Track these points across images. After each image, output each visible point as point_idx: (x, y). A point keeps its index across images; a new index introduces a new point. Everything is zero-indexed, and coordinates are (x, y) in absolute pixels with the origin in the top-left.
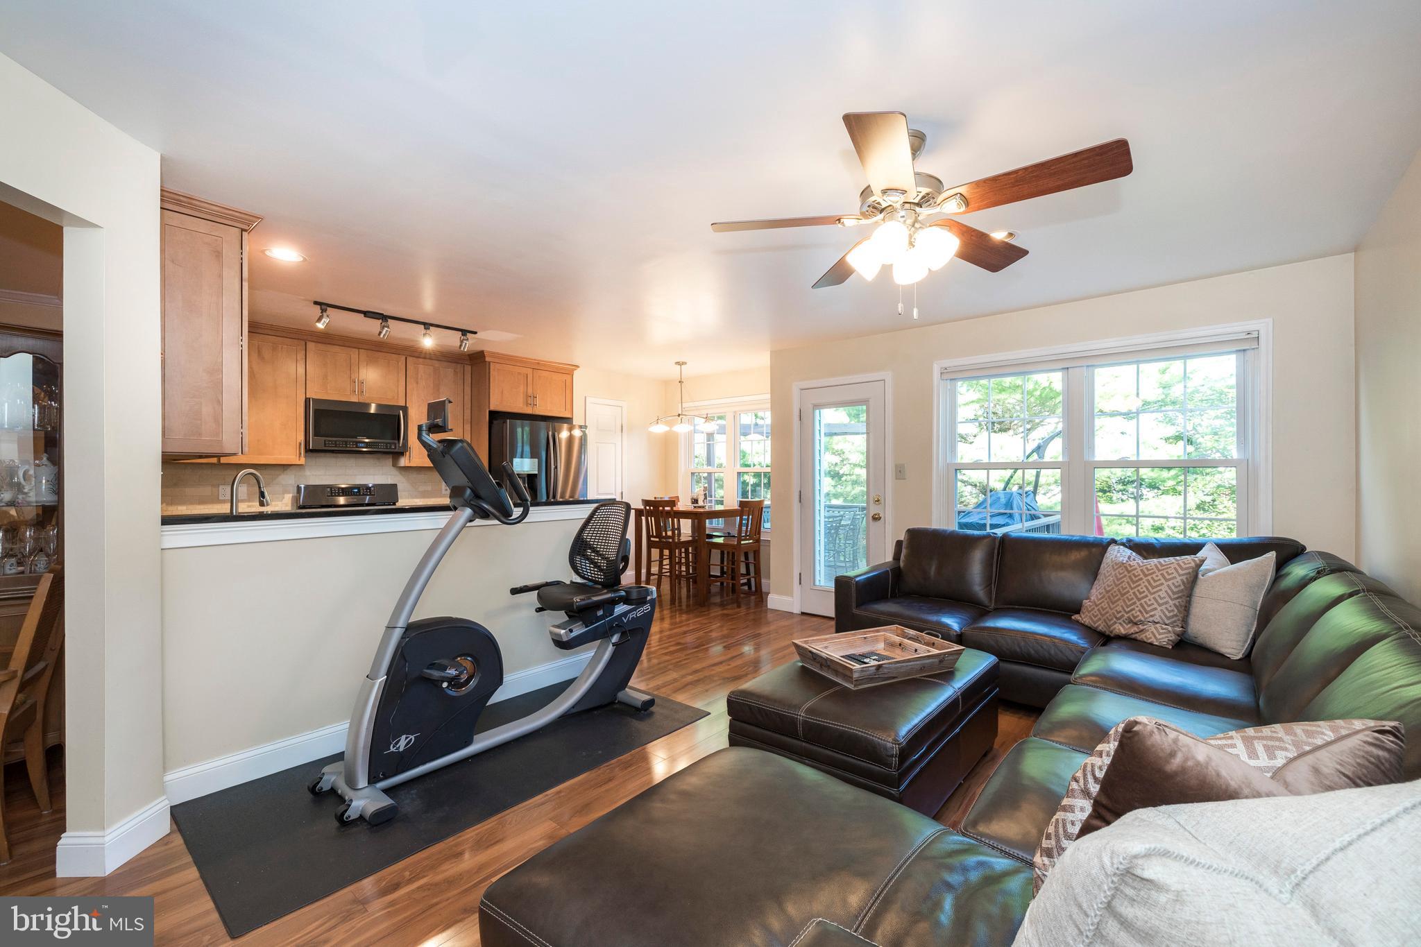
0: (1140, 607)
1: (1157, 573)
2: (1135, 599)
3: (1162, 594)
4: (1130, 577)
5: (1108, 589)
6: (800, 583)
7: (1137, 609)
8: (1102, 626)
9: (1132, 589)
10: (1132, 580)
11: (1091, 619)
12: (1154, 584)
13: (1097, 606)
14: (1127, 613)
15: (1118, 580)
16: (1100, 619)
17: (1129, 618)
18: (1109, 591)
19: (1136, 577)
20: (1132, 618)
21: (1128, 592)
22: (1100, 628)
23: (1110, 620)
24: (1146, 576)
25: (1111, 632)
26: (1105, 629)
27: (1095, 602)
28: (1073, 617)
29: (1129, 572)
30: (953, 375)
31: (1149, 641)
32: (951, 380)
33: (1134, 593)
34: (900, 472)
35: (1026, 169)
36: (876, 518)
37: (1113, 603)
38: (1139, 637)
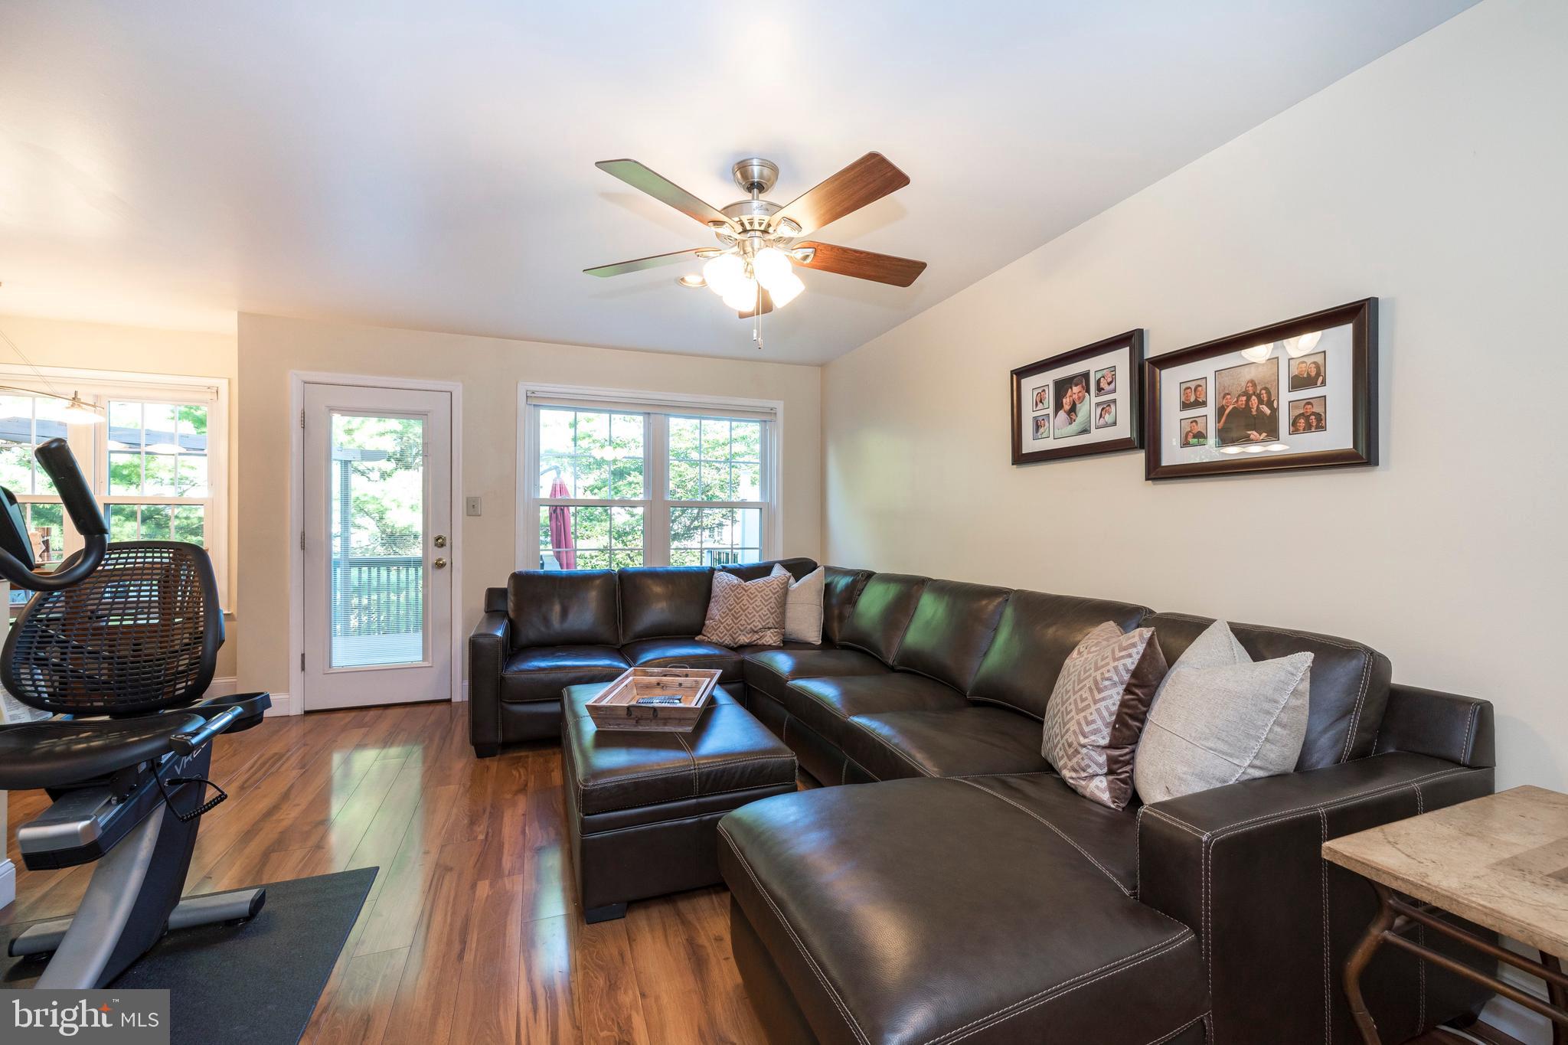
0: (759, 618)
1: (767, 589)
2: (755, 612)
3: (758, 603)
4: (748, 595)
5: (730, 608)
6: (303, 669)
7: (757, 620)
8: (728, 639)
9: (751, 604)
10: (750, 597)
11: (718, 635)
12: (766, 598)
13: (722, 623)
14: (749, 624)
15: (738, 599)
16: (726, 634)
17: (751, 628)
18: (732, 609)
19: (752, 594)
20: (753, 628)
21: (748, 607)
22: (726, 642)
23: (735, 634)
24: (759, 592)
25: (736, 644)
26: (730, 642)
27: (719, 620)
28: (696, 639)
29: (746, 591)
30: (537, 401)
31: (769, 643)
32: (534, 405)
33: (753, 607)
34: (473, 507)
35: (868, 254)
36: (439, 565)
37: (737, 619)
38: (760, 642)
